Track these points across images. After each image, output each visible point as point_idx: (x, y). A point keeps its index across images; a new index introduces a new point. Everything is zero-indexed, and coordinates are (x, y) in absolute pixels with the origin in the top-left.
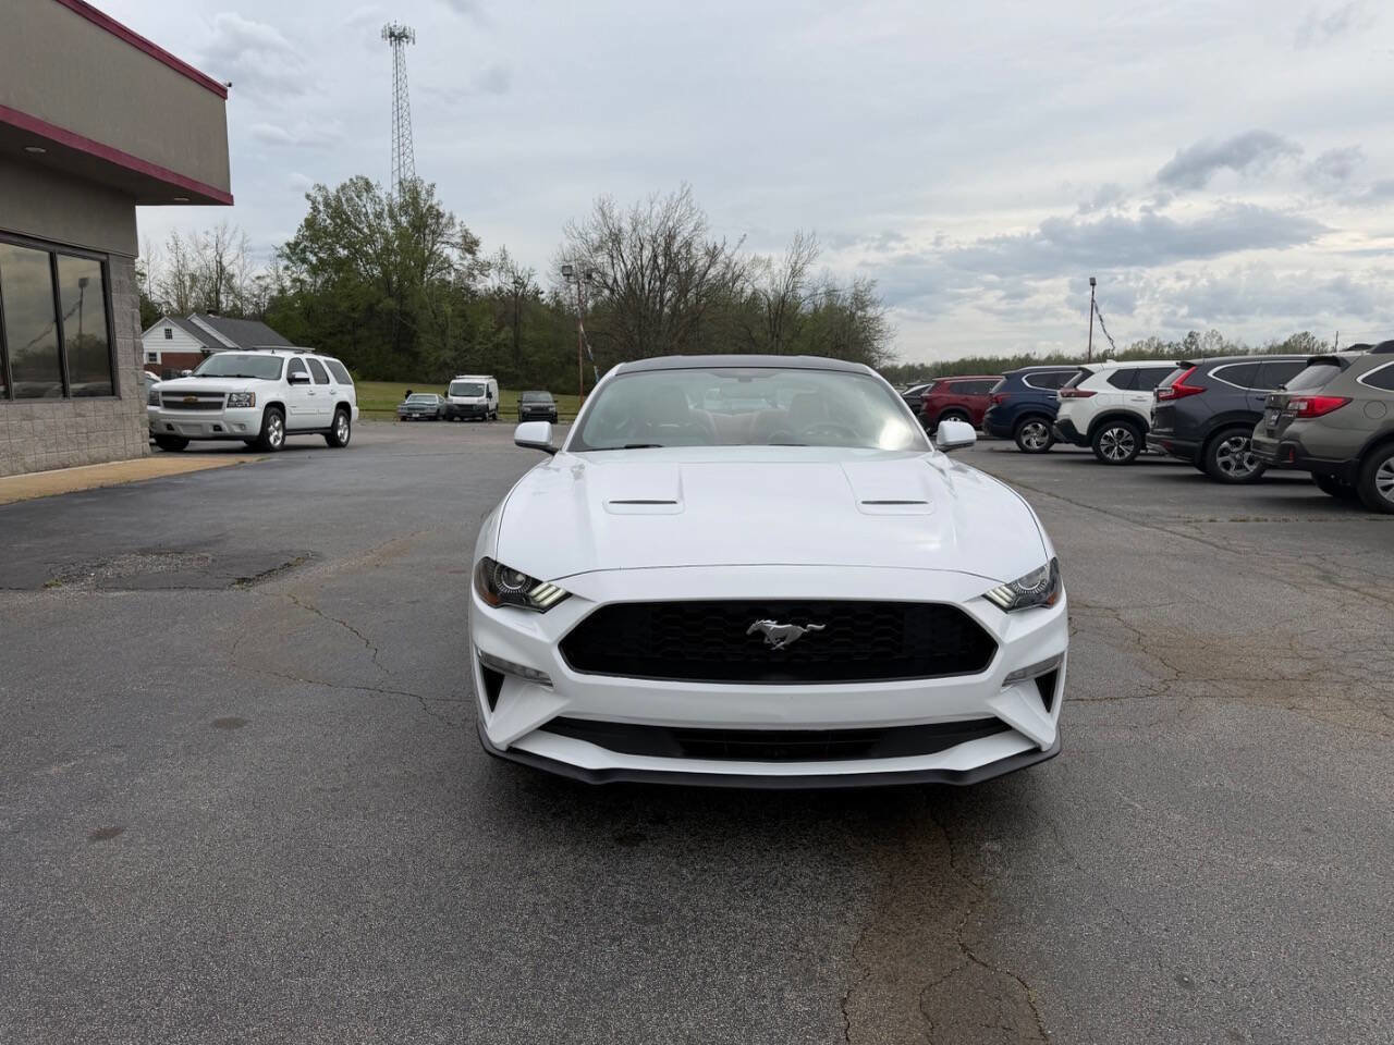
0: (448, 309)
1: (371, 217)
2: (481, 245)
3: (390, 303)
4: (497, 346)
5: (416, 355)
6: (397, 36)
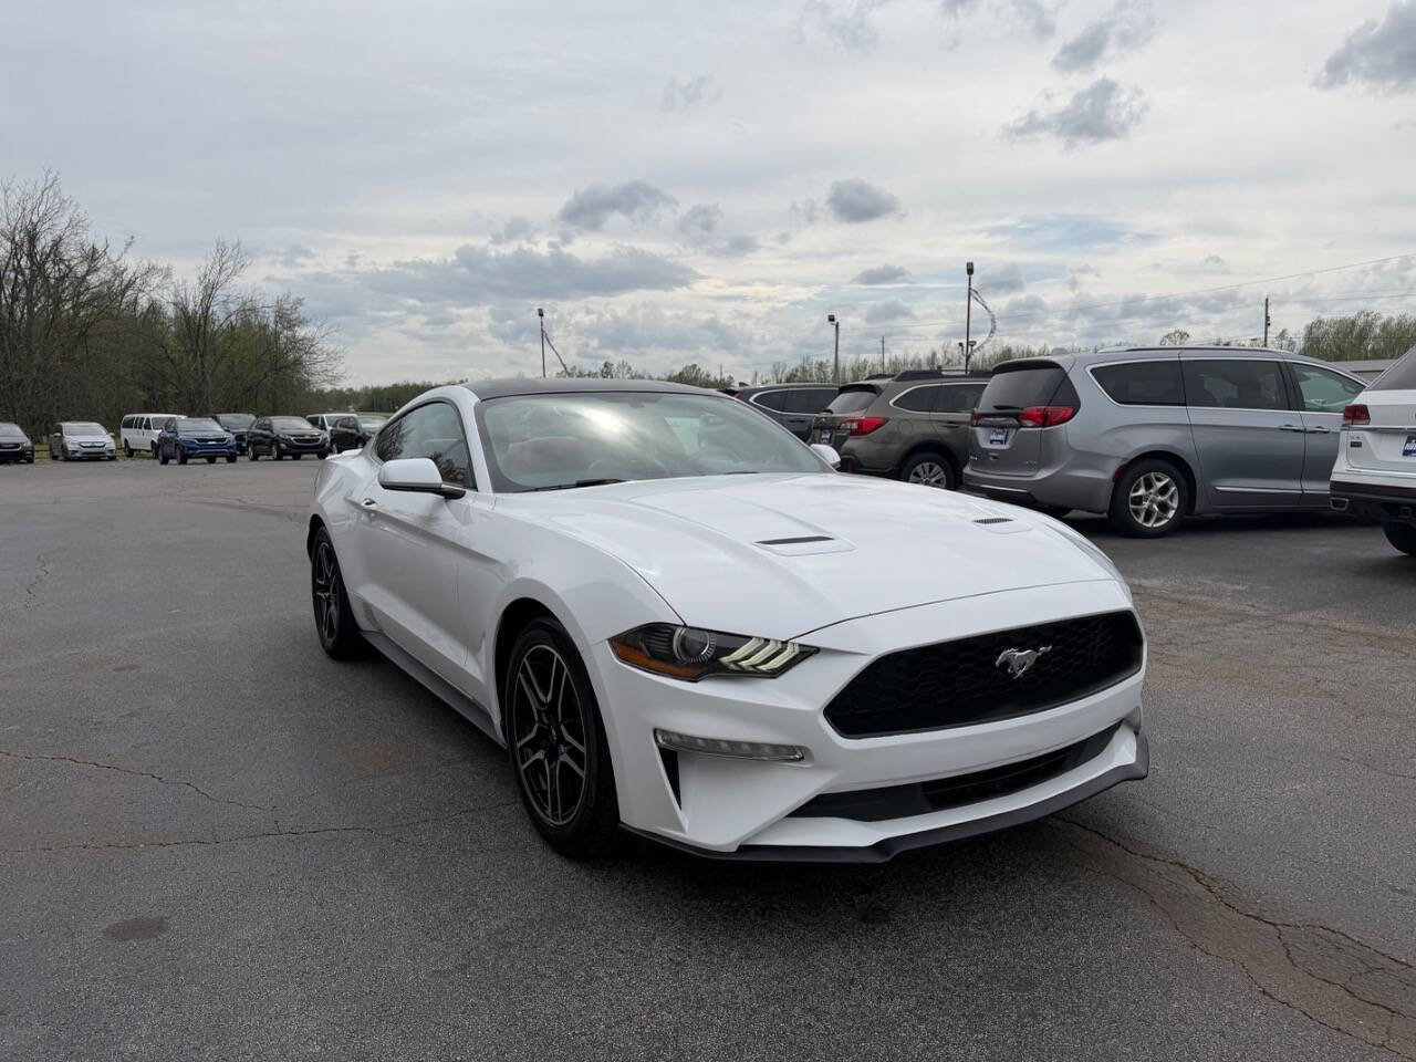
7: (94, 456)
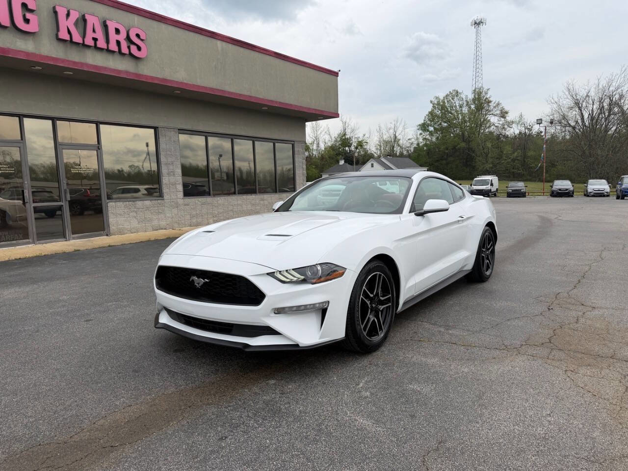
0: (489, 145)
1: (458, 107)
2: (509, 114)
3: (463, 145)
4: (514, 160)
5: (474, 167)
6: (477, 24)
7: (600, 195)
